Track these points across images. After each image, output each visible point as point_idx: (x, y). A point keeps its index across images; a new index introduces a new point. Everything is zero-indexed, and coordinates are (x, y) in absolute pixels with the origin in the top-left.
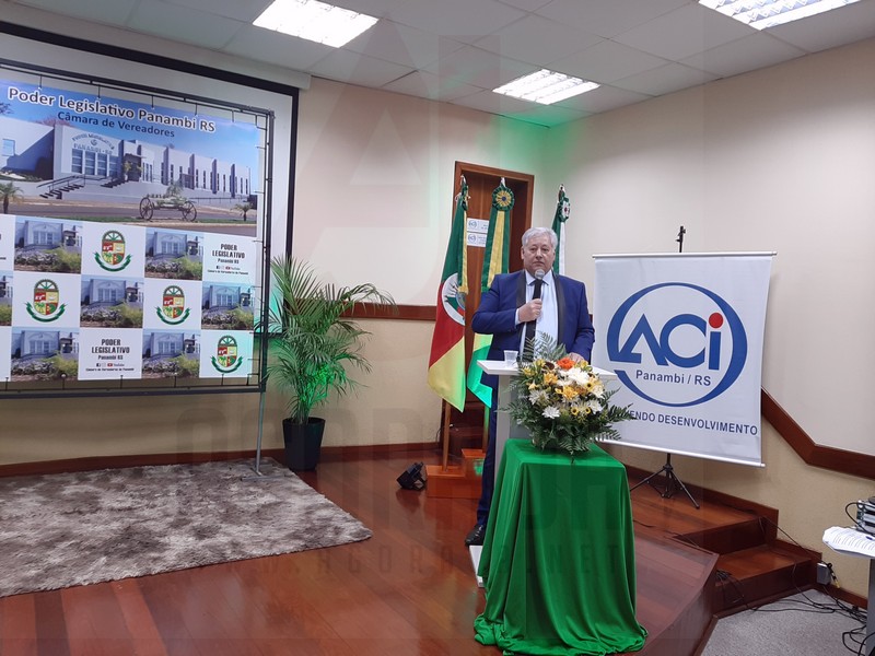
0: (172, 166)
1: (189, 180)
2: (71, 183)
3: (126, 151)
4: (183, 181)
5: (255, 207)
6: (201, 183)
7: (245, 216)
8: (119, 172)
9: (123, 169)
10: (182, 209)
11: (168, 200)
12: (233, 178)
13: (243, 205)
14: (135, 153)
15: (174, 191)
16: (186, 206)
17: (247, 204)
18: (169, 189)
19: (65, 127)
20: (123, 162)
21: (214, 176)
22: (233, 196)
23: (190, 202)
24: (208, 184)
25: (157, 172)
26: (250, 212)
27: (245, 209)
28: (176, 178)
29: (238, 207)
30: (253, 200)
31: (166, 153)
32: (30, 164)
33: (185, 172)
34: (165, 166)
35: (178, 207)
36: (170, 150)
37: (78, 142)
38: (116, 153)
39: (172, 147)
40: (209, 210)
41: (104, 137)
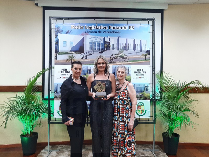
0: (120, 43)
1: (126, 48)
2: (89, 53)
3: (106, 41)
4: (124, 48)
5: (149, 54)
6: (130, 48)
7: (145, 58)
8: (103, 48)
9: (105, 46)
10: (124, 58)
11: (119, 55)
12: (141, 45)
13: (145, 54)
14: (108, 41)
15: (121, 52)
16: (125, 57)
17: (146, 53)
18: (119, 52)
19: (87, 35)
20: (105, 44)
21: (134, 45)
22: (141, 51)
23: (126, 55)
24: (132, 48)
25: (115, 46)
26: (147, 56)
27: (146, 55)
28: (121, 47)
29: (143, 55)
30: (148, 52)
31: (118, 39)
32: (77, 49)
33: (124, 45)
34: (118, 44)
35: (122, 57)
36: (119, 38)
37: (91, 40)
38: (102, 42)
39: (120, 37)
40: (133, 57)
41: (99, 37)
